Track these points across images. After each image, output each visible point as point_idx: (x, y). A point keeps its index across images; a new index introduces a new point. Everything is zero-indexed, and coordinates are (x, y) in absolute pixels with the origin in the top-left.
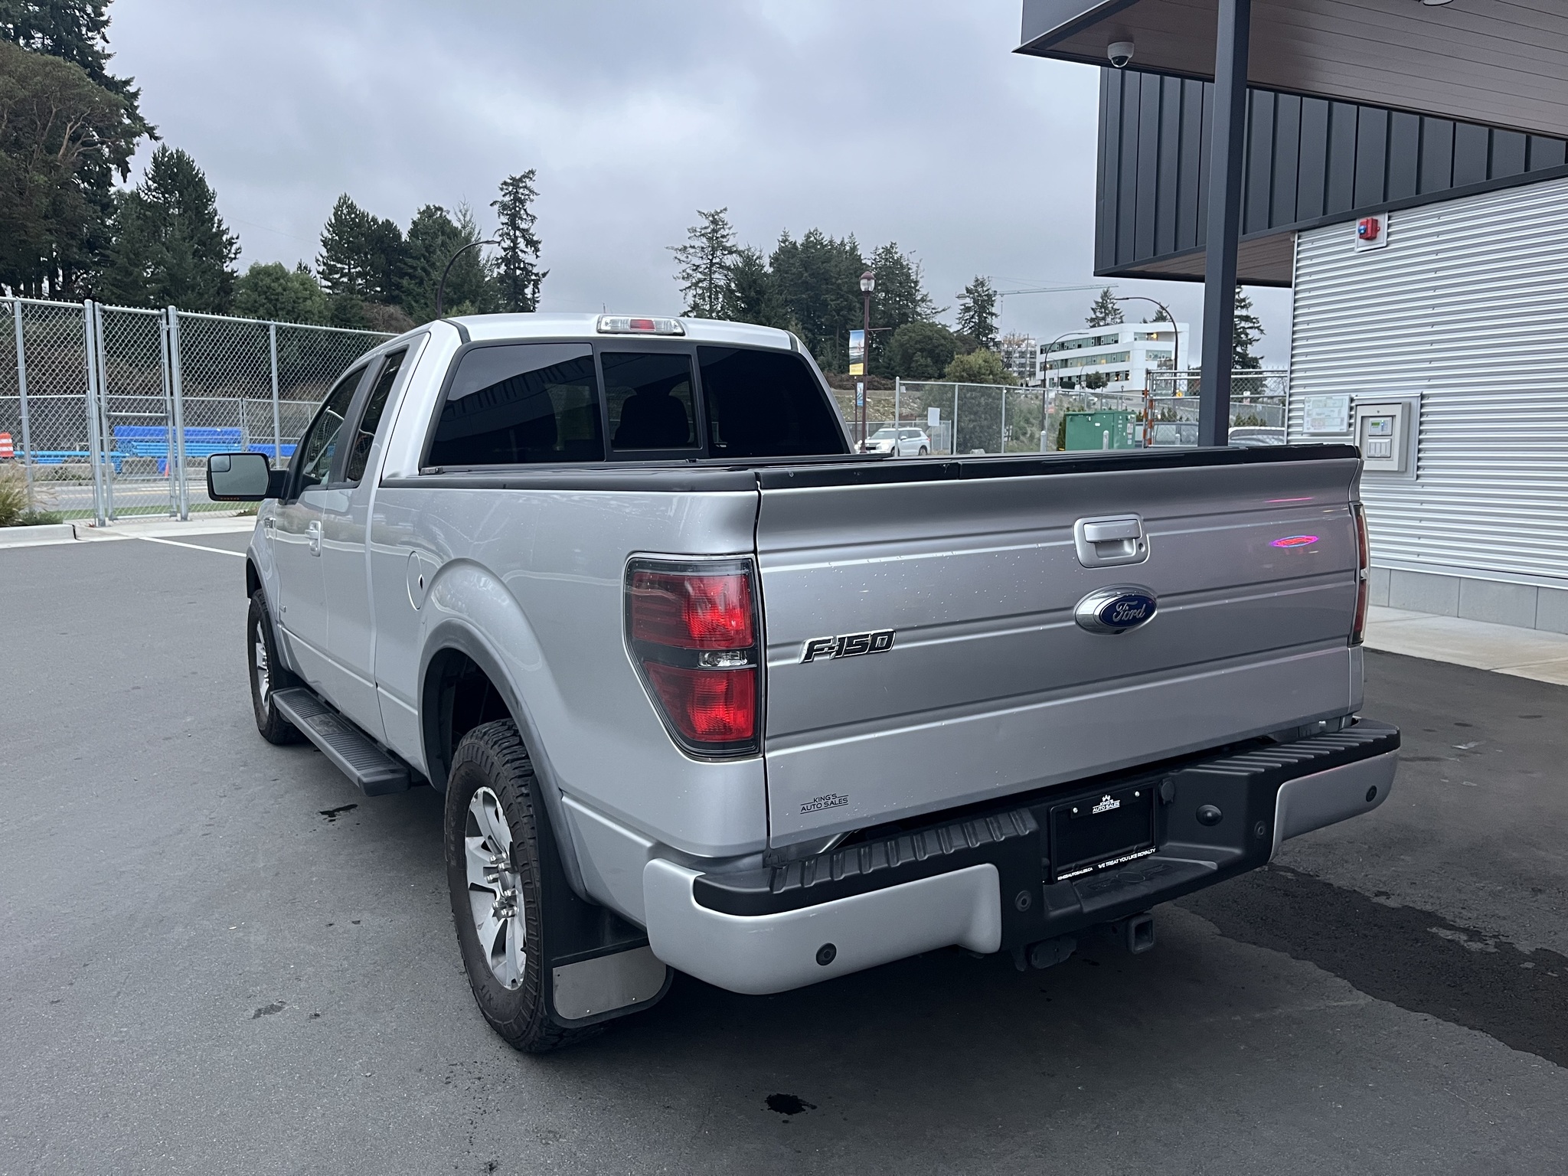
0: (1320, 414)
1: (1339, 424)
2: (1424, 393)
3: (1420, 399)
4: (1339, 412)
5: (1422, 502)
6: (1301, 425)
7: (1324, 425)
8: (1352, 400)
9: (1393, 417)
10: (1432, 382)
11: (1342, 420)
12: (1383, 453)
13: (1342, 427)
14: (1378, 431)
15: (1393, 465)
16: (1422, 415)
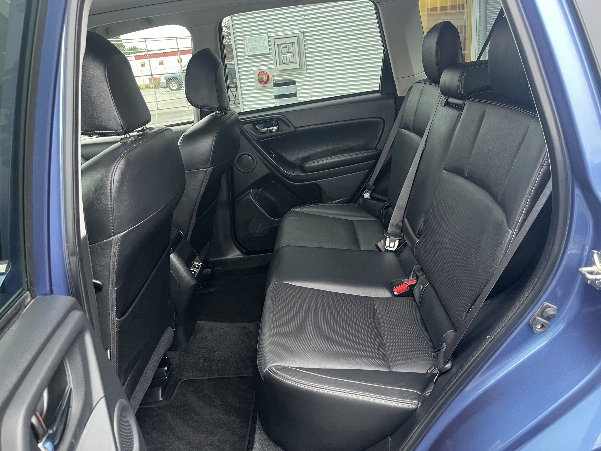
0: (254, 45)
1: (265, 49)
2: (304, 31)
3: (303, 34)
4: (264, 44)
5: (310, 81)
6: (244, 52)
7: (257, 51)
8: (269, 37)
9: (292, 43)
10: (307, 26)
11: (266, 47)
12: (291, 61)
13: (266, 51)
14: (286, 50)
15: (297, 66)
16: (305, 41)
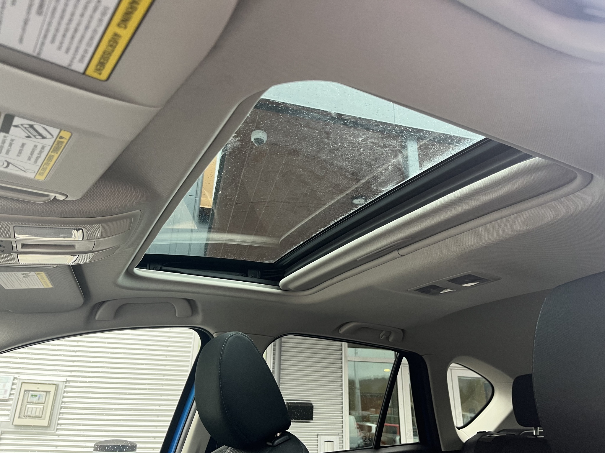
1: (2, 394)
2: (68, 380)
3: (65, 383)
4: (4, 386)
5: (57, 446)
8: (15, 378)
11: (6, 391)
12: (37, 414)
13: (5, 396)
14: (35, 400)
15: (45, 423)
16: (65, 392)
